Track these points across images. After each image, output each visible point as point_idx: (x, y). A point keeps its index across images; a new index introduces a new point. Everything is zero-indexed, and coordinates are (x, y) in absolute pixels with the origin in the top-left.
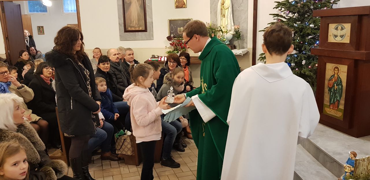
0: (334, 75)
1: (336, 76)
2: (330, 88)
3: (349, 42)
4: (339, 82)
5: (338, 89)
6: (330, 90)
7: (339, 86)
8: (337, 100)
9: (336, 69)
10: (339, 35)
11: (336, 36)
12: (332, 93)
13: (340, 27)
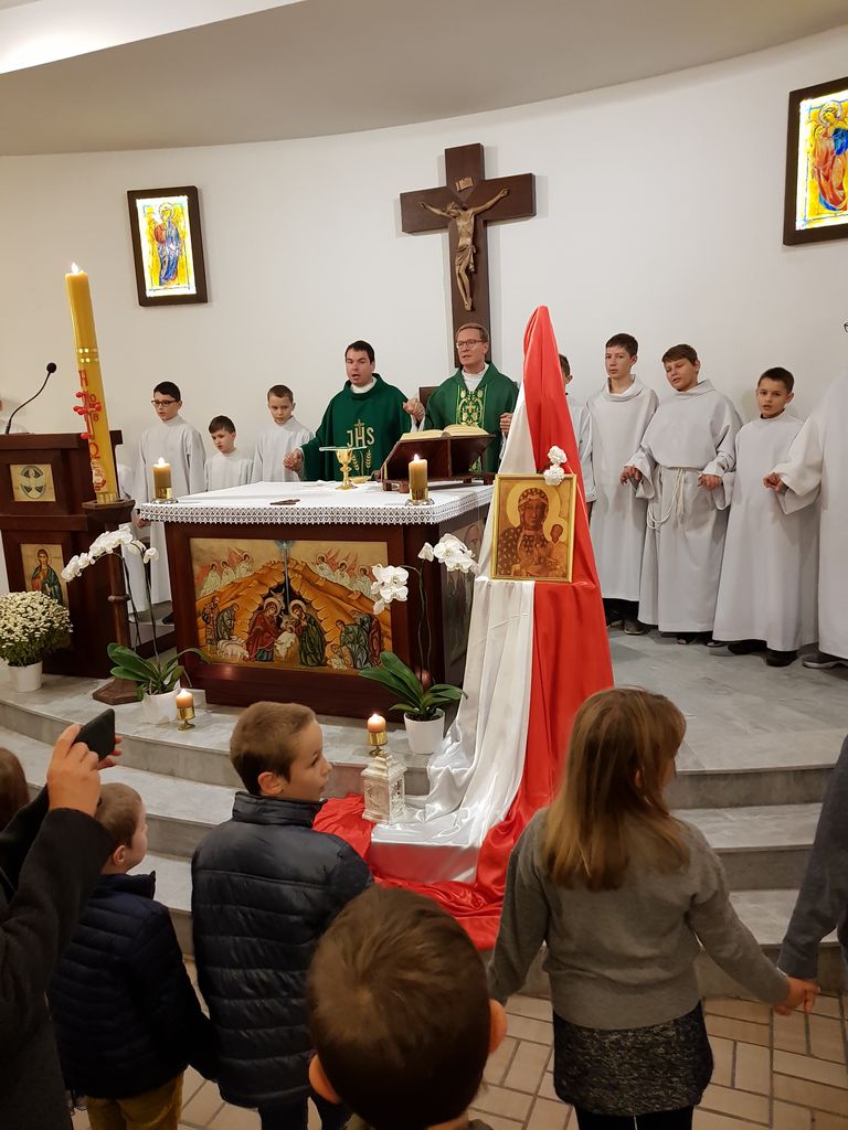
1: (44, 567)
3: (54, 499)
4: (53, 578)
7: (54, 588)
9: (42, 555)
10: (33, 486)
11: (29, 489)
13: (31, 472)
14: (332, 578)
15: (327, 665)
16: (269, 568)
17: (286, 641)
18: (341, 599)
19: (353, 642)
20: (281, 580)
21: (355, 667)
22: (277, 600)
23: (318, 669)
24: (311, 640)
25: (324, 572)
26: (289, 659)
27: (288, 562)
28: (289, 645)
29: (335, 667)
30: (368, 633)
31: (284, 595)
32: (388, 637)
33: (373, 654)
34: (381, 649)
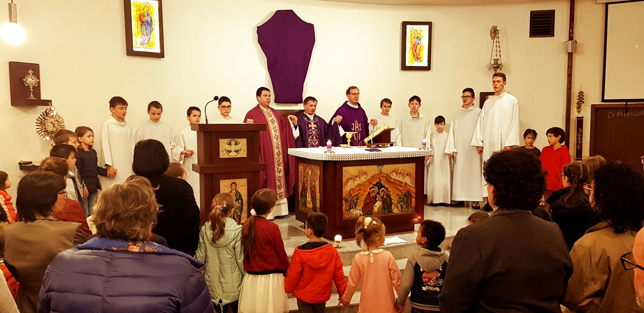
0: (232, 191)
1: (234, 191)
3: (246, 156)
4: (238, 197)
7: (239, 201)
9: (233, 185)
10: (233, 150)
11: (230, 152)
13: (233, 143)
14: (396, 178)
15: (392, 212)
16: (373, 177)
17: (378, 204)
18: (399, 185)
19: (402, 202)
20: (377, 181)
21: (402, 211)
22: (376, 189)
23: (389, 214)
24: (387, 204)
26: (379, 212)
27: (381, 173)
28: (379, 207)
29: (395, 212)
30: (407, 197)
32: (414, 198)
33: (408, 206)
34: (411, 203)
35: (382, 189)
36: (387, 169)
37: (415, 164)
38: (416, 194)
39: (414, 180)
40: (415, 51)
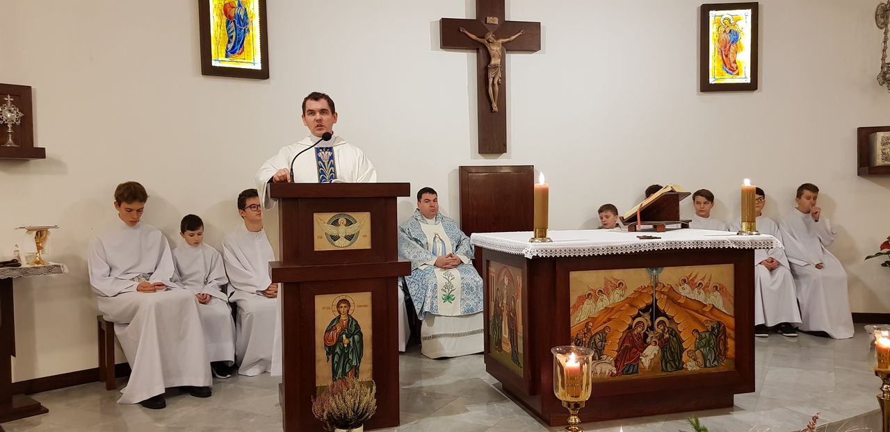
0: (339, 317)
1: (343, 317)
2: (329, 347)
3: (369, 247)
4: (353, 329)
5: (351, 344)
6: (331, 351)
7: (354, 338)
8: (351, 367)
9: (343, 305)
10: (342, 235)
11: (335, 238)
12: (336, 356)
13: (342, 220)
14: (692, 296)
15: (683, 368)
16: (640, 293)
17: (651, 353)
18: (697, 312)
19: (705, 346)
20: (649, 301)
21: (705, 366)
22: (645, 319)
23: (676, 373)
24: (671, 349)
25: (685, 291)
26: (653, 368)
27: (656, 286)
28: (652, 357)
29: (690, 369)
30: (716, 337)
31: (651, 314)
32: (731, 338)
33: (720, 354)
34: (726, 349)
35: (658, 320)
36: (670, 275)
37: (732, 266)
38: (737, 329)
39: (732, 299)
40: (727, 56)
